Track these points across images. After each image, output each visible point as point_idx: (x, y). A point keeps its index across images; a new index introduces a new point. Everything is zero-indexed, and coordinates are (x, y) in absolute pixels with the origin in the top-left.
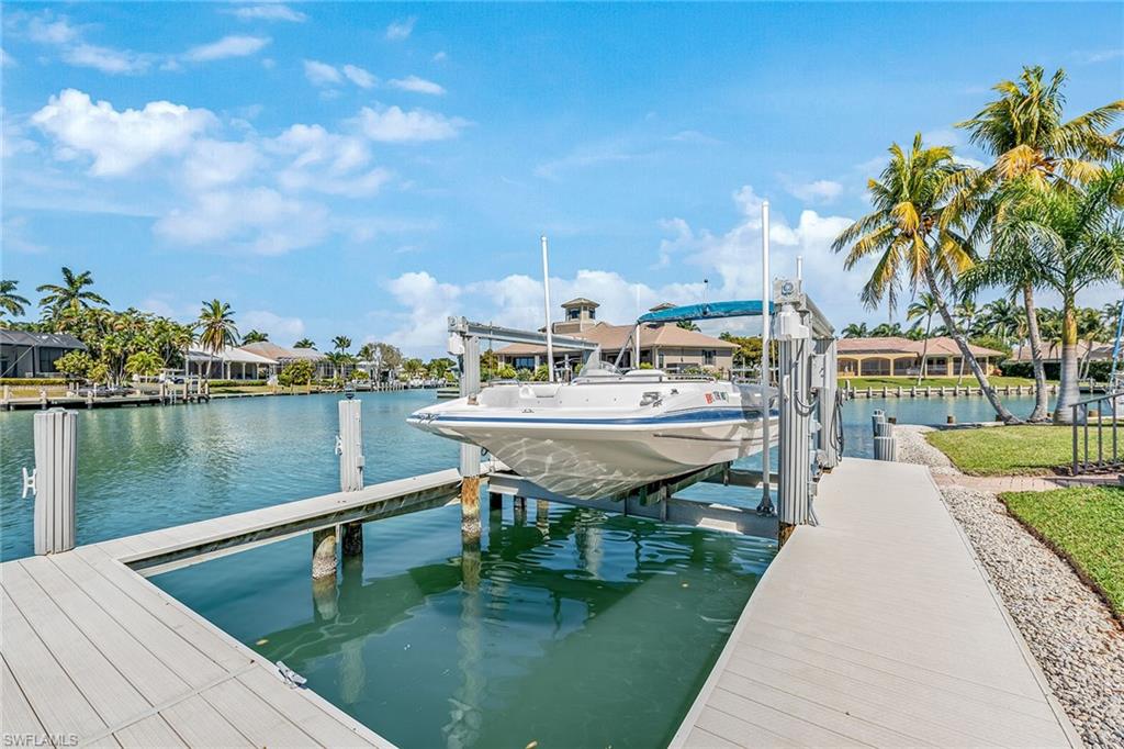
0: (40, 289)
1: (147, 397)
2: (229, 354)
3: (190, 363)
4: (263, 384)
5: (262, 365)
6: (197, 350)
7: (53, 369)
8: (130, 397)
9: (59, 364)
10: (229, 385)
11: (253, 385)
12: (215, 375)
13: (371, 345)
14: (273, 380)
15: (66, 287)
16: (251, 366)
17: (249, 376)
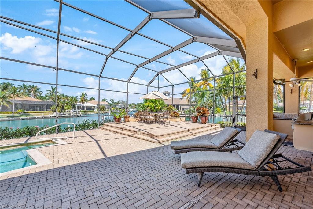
0: (47, 91)
1: (69, 115)
2: (86, 104)
3: (77, 106)
4: (94, 111)
5: (93, 106)
6: (79, 104)
7: (50, 109)
8: (65, 115)
9: (51, 108)
10: (86, 111)
11: (91, 111)
12: (83, 109)
13: (120, 101)
14: (95, 110)
15: (52, 90)
16: (91, 107)
17: (90, 109)
